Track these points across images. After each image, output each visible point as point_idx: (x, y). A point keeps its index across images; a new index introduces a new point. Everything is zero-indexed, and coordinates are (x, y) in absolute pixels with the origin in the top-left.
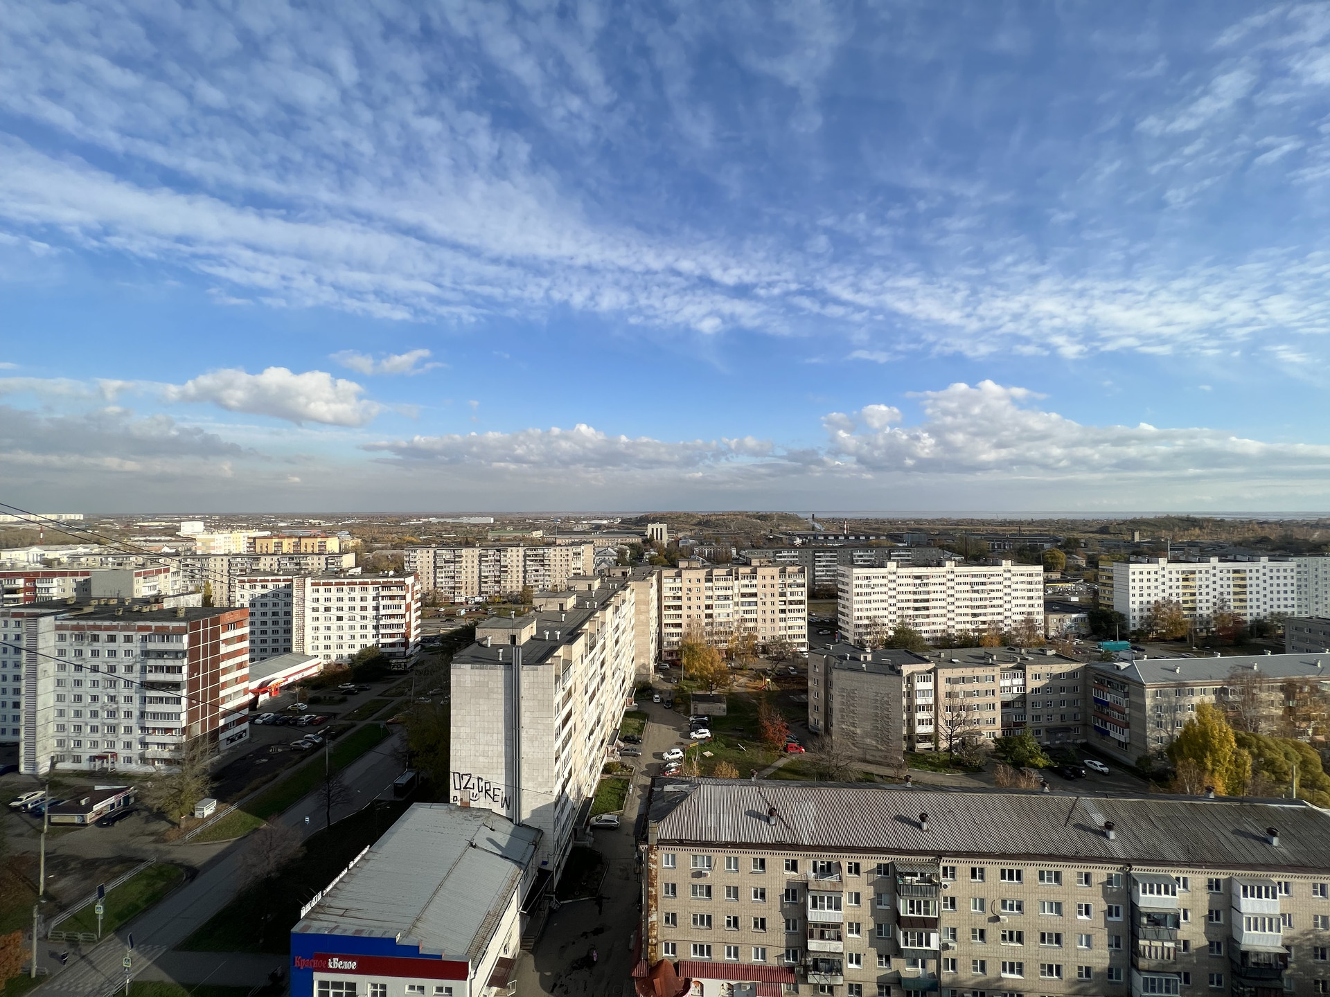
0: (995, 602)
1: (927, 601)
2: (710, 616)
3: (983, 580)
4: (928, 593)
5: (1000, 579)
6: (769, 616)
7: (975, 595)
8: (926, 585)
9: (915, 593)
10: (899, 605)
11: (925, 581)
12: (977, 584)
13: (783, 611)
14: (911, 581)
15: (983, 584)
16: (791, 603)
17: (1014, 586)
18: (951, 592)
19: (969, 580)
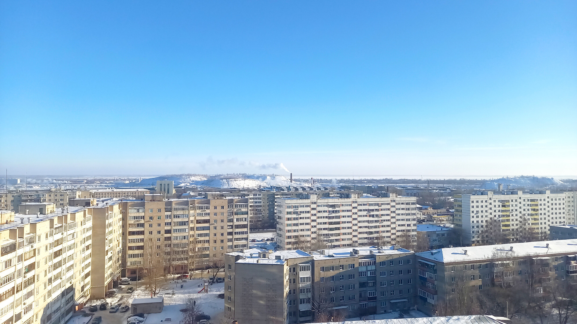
0: (385, 223)
1: (338, 223)
2: (169, 239)
3: (377, 207)
4: (338, 217)
5: (388, 207)
6: (219, 237)
7: (371, 219)
8: (338, 211)
9: (330, 218)
10: (318, 227)
11: (337, 209)
12: (373, 210)
13: (230, 234)
14: (326, 209)
15: (377, 210)
16: (237, 227)
17: (397, 212)
18: (355, 216)
19: (367, 207)
